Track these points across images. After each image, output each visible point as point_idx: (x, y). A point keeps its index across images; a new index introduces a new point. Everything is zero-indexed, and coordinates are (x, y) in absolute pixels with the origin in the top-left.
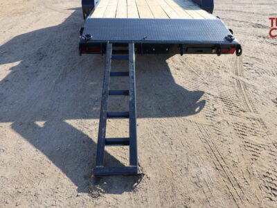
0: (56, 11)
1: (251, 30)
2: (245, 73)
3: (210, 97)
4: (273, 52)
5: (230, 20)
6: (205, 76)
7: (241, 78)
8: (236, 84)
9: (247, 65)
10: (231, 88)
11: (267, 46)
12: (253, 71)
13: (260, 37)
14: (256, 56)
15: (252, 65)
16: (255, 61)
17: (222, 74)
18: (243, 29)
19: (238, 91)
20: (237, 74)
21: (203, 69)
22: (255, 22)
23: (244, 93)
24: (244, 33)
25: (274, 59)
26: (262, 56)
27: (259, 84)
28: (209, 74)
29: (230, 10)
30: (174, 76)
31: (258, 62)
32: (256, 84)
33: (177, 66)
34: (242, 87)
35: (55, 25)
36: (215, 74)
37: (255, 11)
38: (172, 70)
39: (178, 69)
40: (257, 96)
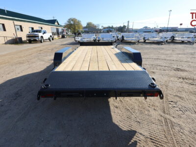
0: (43, 61)
1: (172, 73)
2: (172, 111)
3: (142, 138)
4: (192, 90)
5: (158, 65)
6: (138, 115)
7: (168, 116)
8: (164, 122)
9: (172, 103)
10: (160, 127)
11: (186, 86)
12: (177, 109)
13: (180, 78)
14: (178, 95)
15: (176, 103)
16: (178, 99)
17: (152, 112)
18: (167, 72)
19: (165, 130)
20: (164, 112)
21: (136, 108)
22: (175, 67)
23: (172, 133)
24: (168, 75)
25: (193, 97)
26: (184, 95)
27: (183, 122)
28: (141, 112)
29: (157, 59)
30: (112, 114)
31: (181, 100)
32: (181, 123)
33: (116, 104)
34: (169, 125)
35: (38, 71)
36: (146, 112)
37: (175, 59)
38: (112, 108)
39: (117, 107)
40: (184, 136)
